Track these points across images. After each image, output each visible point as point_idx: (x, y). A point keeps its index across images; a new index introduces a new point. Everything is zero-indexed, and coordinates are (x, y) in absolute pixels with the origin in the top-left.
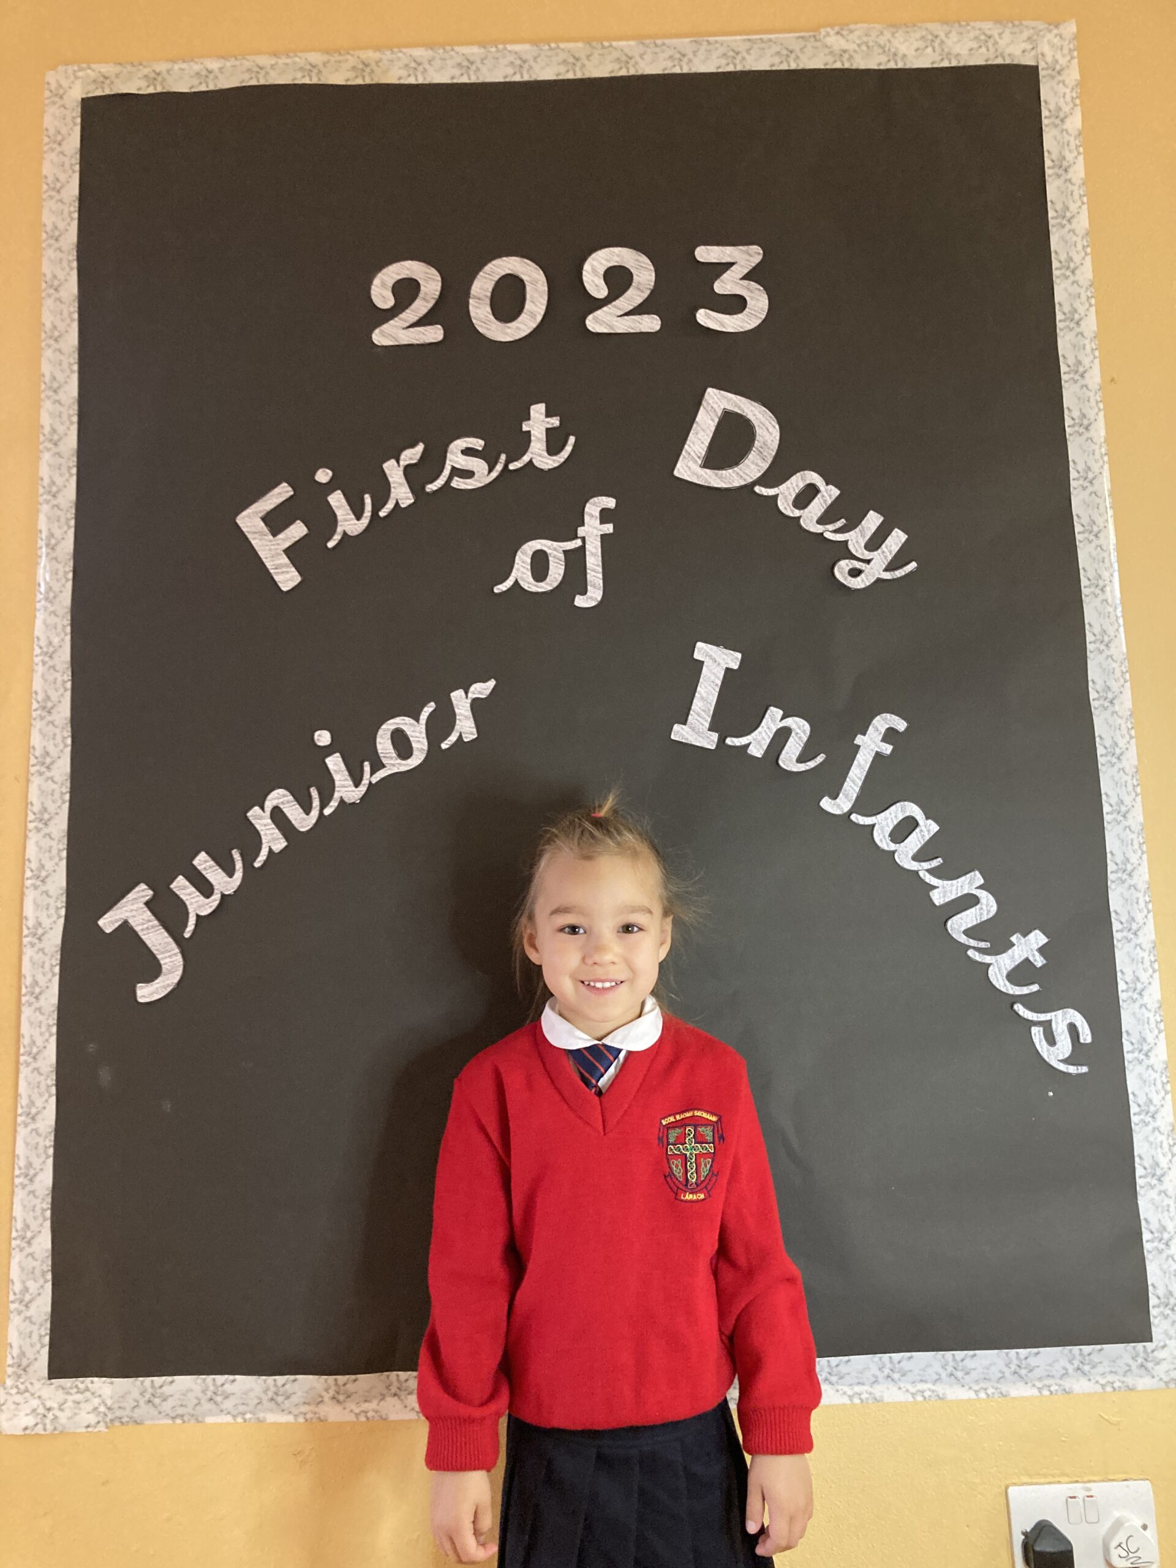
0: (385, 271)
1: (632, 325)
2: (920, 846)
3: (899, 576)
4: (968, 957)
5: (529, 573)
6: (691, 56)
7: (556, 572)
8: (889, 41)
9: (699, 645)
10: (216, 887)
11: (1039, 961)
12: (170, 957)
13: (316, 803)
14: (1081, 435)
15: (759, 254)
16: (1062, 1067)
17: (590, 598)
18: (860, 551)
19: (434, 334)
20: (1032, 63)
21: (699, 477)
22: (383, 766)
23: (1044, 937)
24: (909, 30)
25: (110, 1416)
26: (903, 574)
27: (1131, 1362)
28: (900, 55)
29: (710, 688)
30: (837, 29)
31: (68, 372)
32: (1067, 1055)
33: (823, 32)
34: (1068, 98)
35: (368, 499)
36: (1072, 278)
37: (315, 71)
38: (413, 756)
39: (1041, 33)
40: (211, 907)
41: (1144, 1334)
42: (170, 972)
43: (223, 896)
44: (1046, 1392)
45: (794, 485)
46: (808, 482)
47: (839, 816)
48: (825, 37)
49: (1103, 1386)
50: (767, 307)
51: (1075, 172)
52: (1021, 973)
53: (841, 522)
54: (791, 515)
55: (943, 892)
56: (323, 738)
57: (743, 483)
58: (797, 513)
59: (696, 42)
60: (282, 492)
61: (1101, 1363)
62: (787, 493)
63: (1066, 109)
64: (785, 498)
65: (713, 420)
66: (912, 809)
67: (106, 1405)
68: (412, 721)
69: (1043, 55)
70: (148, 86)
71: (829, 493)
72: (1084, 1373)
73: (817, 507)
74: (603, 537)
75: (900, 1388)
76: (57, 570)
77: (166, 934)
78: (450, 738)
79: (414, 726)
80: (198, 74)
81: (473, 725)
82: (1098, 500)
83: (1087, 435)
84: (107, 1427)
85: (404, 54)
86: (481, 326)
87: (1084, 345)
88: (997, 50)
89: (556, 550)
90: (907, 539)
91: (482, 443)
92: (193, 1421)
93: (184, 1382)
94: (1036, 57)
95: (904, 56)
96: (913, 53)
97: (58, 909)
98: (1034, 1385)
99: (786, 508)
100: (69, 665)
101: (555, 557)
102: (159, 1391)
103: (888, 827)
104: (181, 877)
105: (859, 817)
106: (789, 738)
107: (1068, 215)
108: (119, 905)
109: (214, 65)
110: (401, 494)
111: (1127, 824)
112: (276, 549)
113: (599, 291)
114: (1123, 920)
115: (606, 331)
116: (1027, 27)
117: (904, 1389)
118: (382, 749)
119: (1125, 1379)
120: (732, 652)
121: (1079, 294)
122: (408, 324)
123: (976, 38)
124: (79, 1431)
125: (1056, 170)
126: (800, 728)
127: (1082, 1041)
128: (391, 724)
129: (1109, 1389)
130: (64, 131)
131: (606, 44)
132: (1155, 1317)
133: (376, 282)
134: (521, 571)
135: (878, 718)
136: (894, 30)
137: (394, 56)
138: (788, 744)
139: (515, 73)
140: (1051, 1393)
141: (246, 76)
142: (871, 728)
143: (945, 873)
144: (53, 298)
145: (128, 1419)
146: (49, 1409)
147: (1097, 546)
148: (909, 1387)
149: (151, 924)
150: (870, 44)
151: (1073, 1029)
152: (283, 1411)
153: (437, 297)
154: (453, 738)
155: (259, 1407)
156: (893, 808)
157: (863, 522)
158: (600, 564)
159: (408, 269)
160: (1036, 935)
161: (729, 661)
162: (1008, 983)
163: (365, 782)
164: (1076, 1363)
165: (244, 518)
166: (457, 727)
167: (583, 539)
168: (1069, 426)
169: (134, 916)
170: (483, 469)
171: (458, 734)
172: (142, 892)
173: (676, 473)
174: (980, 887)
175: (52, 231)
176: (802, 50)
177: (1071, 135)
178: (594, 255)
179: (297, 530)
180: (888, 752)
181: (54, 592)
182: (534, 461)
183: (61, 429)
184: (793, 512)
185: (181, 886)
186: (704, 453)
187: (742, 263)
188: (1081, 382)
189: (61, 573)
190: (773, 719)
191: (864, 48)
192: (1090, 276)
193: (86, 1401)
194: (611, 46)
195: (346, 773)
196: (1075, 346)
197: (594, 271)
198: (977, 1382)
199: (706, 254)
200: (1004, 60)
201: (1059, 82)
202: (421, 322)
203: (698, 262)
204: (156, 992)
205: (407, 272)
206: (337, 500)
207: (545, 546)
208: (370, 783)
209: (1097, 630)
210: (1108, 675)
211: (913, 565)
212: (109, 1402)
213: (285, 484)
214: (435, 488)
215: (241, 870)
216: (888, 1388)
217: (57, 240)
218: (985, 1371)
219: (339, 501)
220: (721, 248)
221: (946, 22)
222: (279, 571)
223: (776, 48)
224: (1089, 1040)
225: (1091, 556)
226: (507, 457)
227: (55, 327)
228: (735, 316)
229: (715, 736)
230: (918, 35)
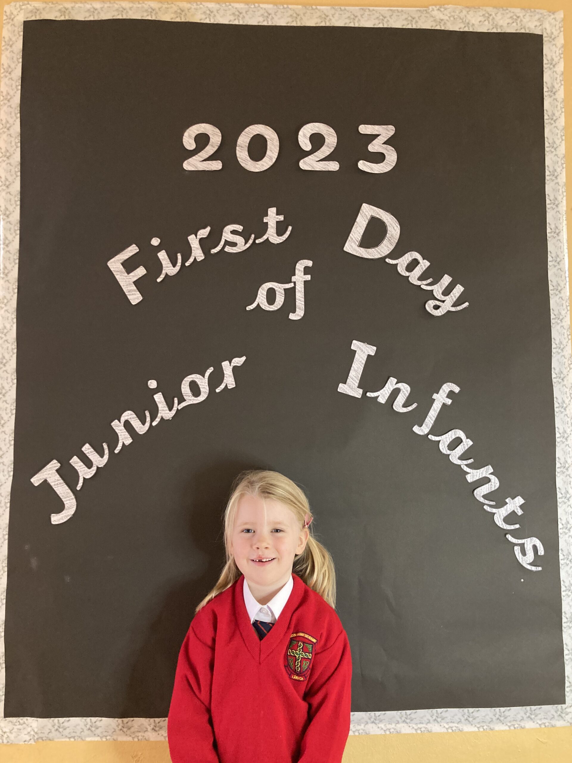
0: (190, 128)
1: (324, 167)
2: (462, 452)
3: (459, 309)
4: (484, 509)
5: (266, 300)
6: (359, 17)
7: (280, 300)
8: (466, 16)
9: (354, 342)
10: (94, 463)
11: (520, 512)
12: (69, 500)
13: (148, 419)
14: (554, 238)
15: (393, 130)
16: (529, 567)
17: (297, 315)
18: (439, 296)
19: (217, 165)
20: (540, 33)
21: (357, 252)
22: (185, 400)
23: (522, 500)
24: (475, 10)
25: (36, 737)
26: (461, 308)
27: (555, 714)
28: (471, 24)
29: (360, 365)
30: (438, 7)
31: (15, 176)
32: (531, 561)
33: (430, 8)
34: (557, 54)
35: (179, 256)
36: (554, 153)
37: (154, 12)
38: (201, 396)
39: (545, 17)
40: (91, 474)
41: (562, 701)
42: (69, 508)
43: (98, 468)
44: (512, 728)
45: (406, 259)
46: (414, 258)
47: (423, 436)
48: (431, 12)
49: (540, 725)
50: (396, 160)
51: (559, 95)
52: (510, 518)
53: (429, 281)
54: (404, 275)
55: (473, 476)
56: (153, 384)
57: (380, 256)
58: (407, 274)
59: (363, 9)
60: (132, 250)
61: (540, 714)
62: (402, 263)
63: (556, 60)
64: (402, 265)
65: (365, 221)
66: (460, 434)
67: (34, 731)
68: (201, 377)
69: (546, 29)
70: (61, 16)
71: (424, 264)
72: (531, 719)
73: (418, 271)
74: (305, 282)
75: (441, 726)
76: (9, 287)
77: (67, 488)
78: (220, 387)
79: (202, 379)
80: (89, 10)
81: (233, 380)
82: (562, 273)
83: (557, 238)
84: (35, 742)
85: (204, 6)
86: (243, 162)
87: (559, 189)
88: (522, 25)
89: (280, 288)
90: (464, 290)
91: (242, 227)
92: (79, 739)
93: (75, 720)
94: (542, 30)
95: (473, 25)
96: (479, 23)
97: (9, 472)
98: (507, 725)
99: (402, 271)
100: (15, 340)
101: (279, 292)
102: (62, 725)
103: (447, 442)
104: (75, 457)
105: (433, 437)
106: (399, 394)
107: (555, 118)
108: (42, 471)
109: (98, 5)
110: (198, 254)
111: (567, 443)
112: (129, 281)
113: (307, 147)
114: (563, 493)
115: (310, 169)
116: (538, 13)
117: (443, 726)
118: (184, 391)
119: (551, 722)
120: (371, 346)
121: (558, 161)
122: (203, 159)
123: (511, 17)
124: (21, 743)
125: (549, 93)
126: (405, 389)
127: (539, 554)
128: (189, 378)
129: (543, 726)
130: (14, 39)
131: (314, 7)
132: (568, 692)
133: (186, 134)
134: (261, 299)
135: (445, 385)
136: (468, 10)
137: (198, 7)
138: (398, 397)
139: (264, 21)
140: (515, 728)
141: (116, 13)
142: (441, 390)
143: (474, 466)
144: (6, 134)
145: (46, 738)
146: (5, 733)
147: (560, 297)
148: (445, 725)
149: (59, 482)
150: (456, 17)
151: (535, 548)
152: (127, 735)
153: (219, 145)
154: (222, 386)
155: (114, 733)
156: (450, 433)
157: (441, 280)
158: (303, 296)
159: (203, 128)
160: (519, 499)
161: (370, 351)
162: (503, 523)
163: (175, 409)
164: (528, 714)
165: (112, 263)
166: (224, 381)
167: (295, 283)
168: (549, 233)
169: (50, 477)
170: (242, 242)
171: (225, 385)
172: (55, 464)
173: (345, 249)
174: (491, 474)
175: (6, 95)
176: (419, 17)
177: (558, 74)
178: (305, 127)
179: (141, 271)
180: (449, 403)
181: (7, 299)
182: (269, 239)
183: (11, 208)
184: (405, 273)
185: (75, 462)
186: (360, 239)
187: (383, 135)
188: (556, 209)
189: (11, 290)
190: (392, 384)
191: (452, 19)
192: (564, 152)
193: (24, 729)
194: (317, 8)
195: (165, 403)
196: (554, 190)
197: (305, 136)
198: (479, 723)
199: (365, 129)
200: (525, 31)
201: (553, 45)
202: (211, 158)
203: (361, 134)
204: (62, 519)
205: (203, 130)
206: (162, 255)
207: (274, 286)
208: (178, 409)
209: (557, 342)
210: (562, 365)
211: (467, 304)
212: (36, 730)
213: (134, 245)
214: (216, 252)
215: (108, 454)
216: (435, 725)
217: (9, 101)
218: (483, 718)
219: (163, 256)
220: (373, 126)
221: (495, 7)
222: (131, 293)
223: (405, 16)
224: (543, 553)
225: (556, 303)
226: (255, 237)
227: (8, 151)
228: (379, 164)
229: (361, 391)
230: (481, 13)
